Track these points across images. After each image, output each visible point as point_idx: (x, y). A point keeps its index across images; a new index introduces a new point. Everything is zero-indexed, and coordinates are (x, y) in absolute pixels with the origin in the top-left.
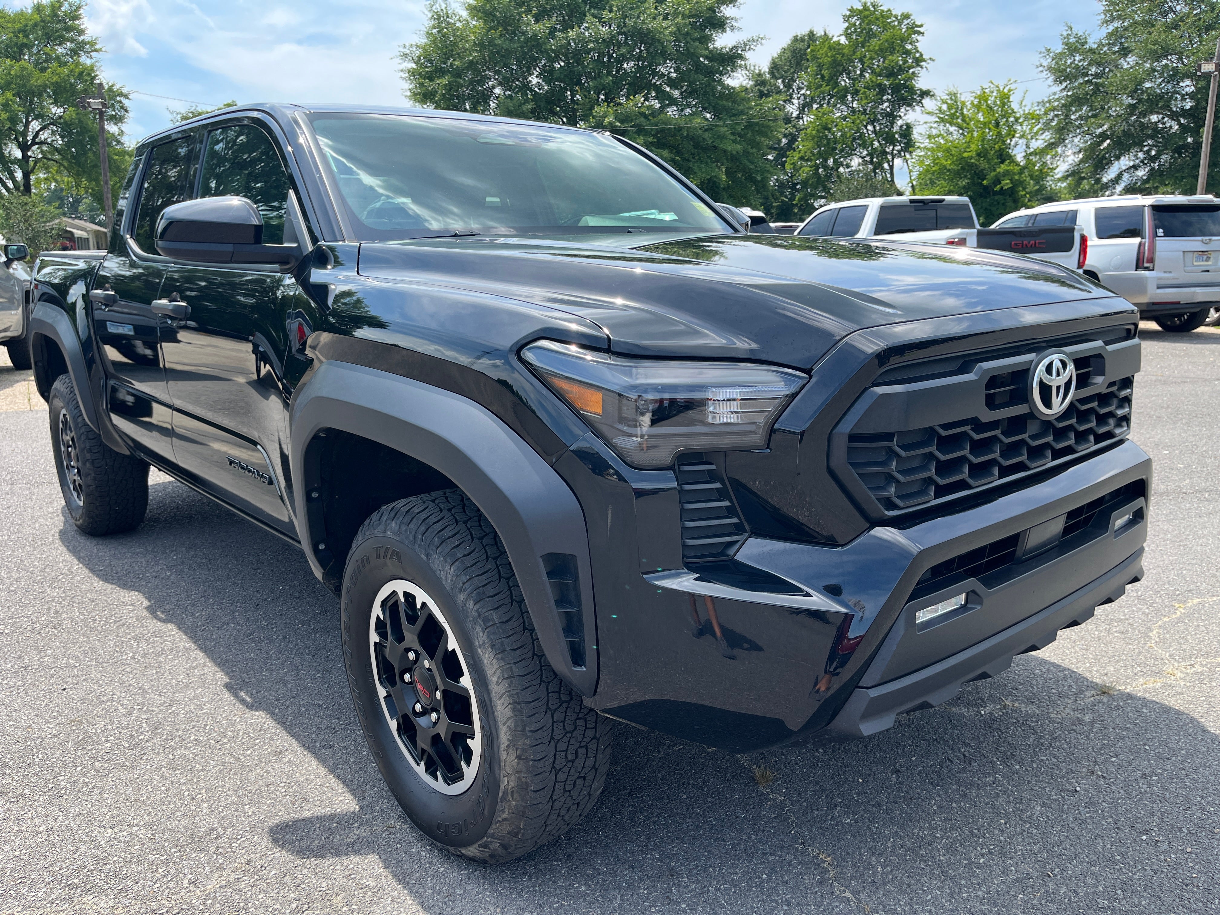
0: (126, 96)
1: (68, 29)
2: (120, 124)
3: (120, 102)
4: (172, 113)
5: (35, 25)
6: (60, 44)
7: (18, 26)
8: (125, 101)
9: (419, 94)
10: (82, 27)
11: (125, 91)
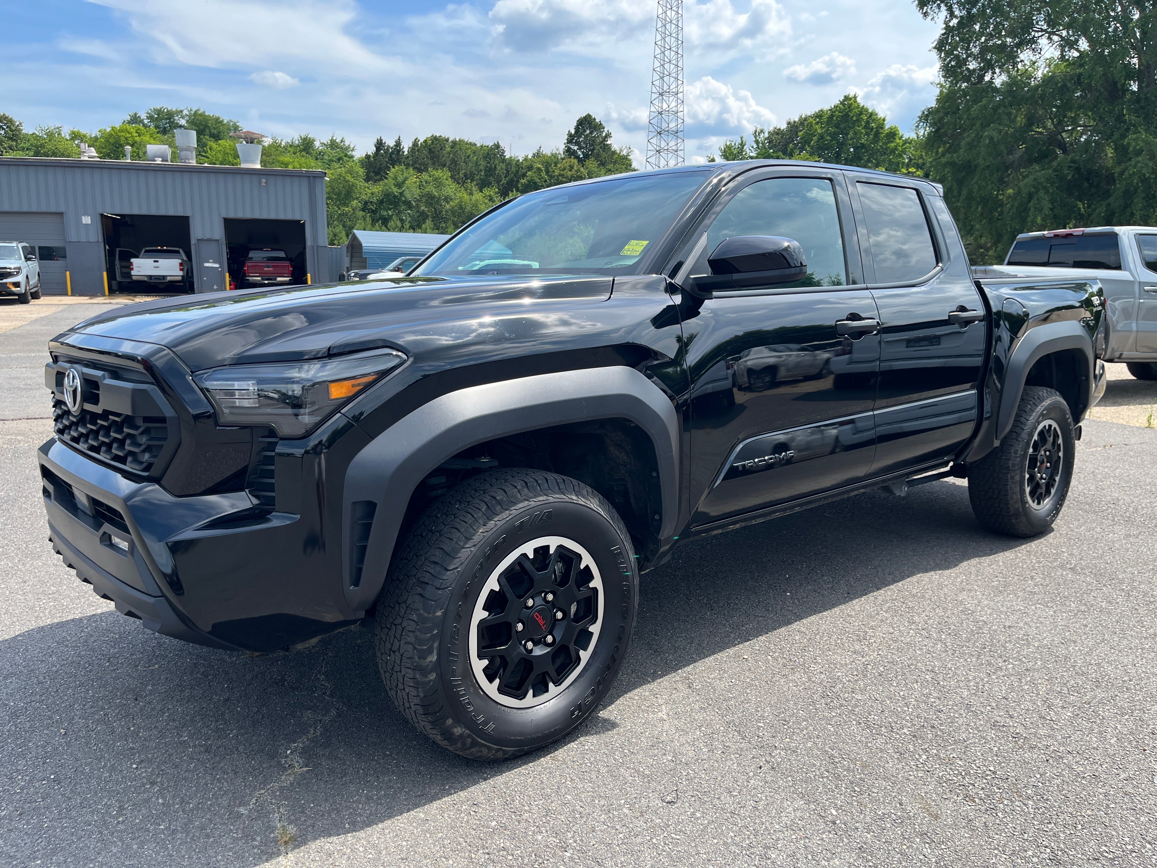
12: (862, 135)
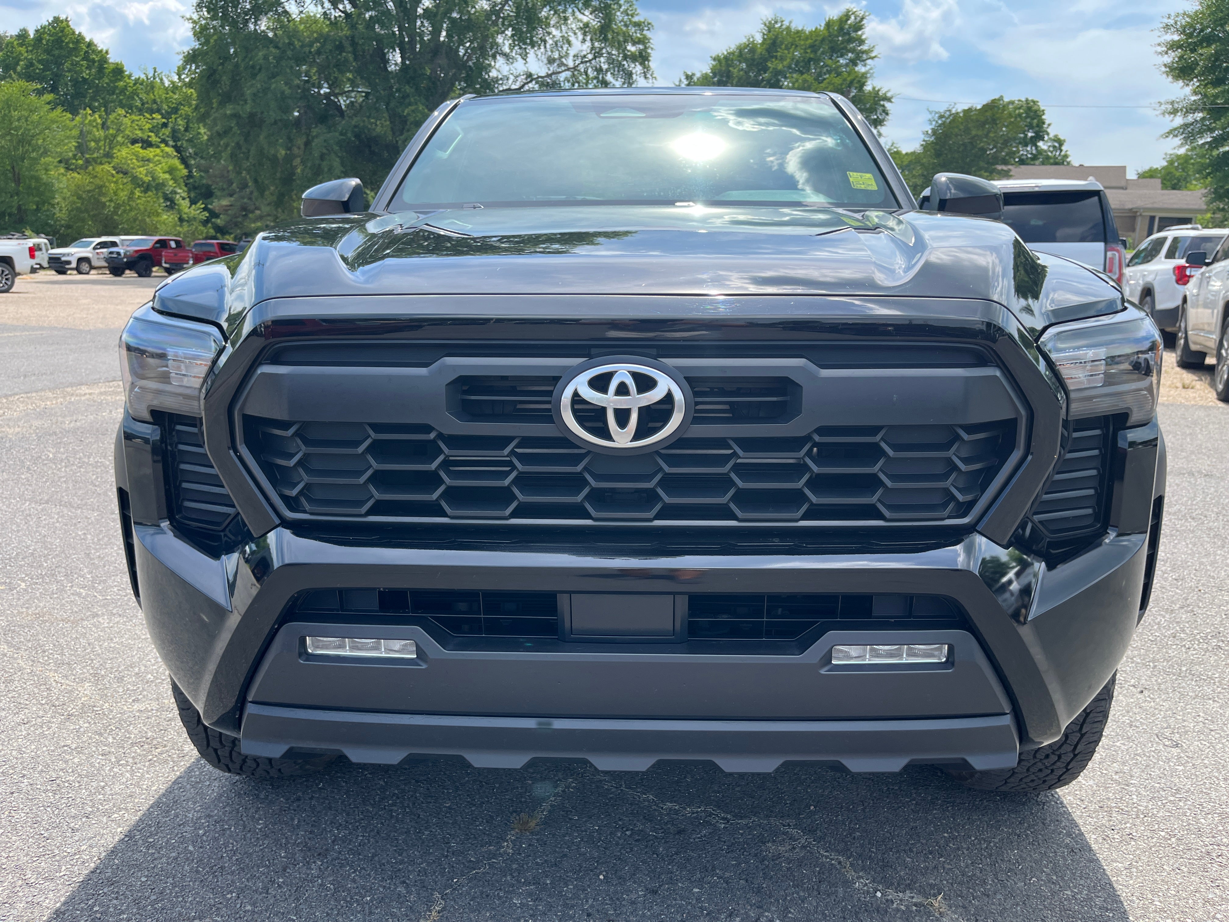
0: (889, 100)
1: (851, 40)
2: (879, 127)
3: (883, 106)
4: (931, 113)
5: (823, 40)
6: (842, 56)
7: (809, 41)
8: (888, 105)
9: (1176, 69)
10: (864, 37)
11: (889, 95)
12: (83, 68)
